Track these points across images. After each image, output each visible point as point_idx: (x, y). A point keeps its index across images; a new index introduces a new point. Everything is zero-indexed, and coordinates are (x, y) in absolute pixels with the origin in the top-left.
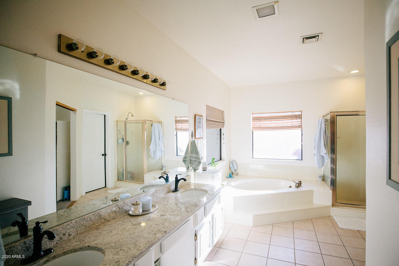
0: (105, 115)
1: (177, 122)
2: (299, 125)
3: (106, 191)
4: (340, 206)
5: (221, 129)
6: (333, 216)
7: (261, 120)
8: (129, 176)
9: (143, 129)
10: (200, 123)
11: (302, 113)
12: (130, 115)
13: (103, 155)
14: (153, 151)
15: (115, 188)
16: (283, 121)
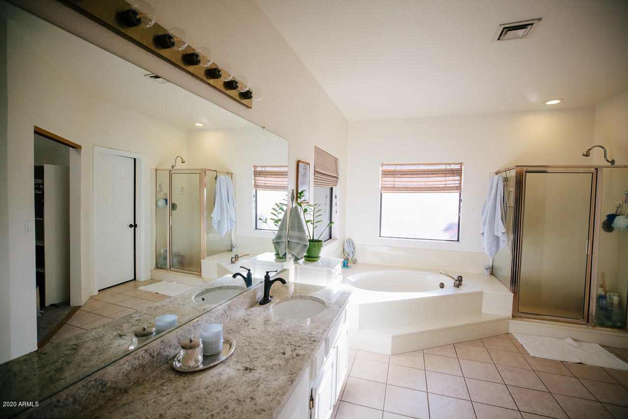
0: (135, 159)
1: (257, 174)
2: (457, 185)
3: (136, 287)
4: (523, 318)
5: (332, 189)
6: (513, 334)
7: (396, 176)
8: (175, 260)
9: (202, 185)
10: (306, 176)
11: (461, 166)
12: (179, 160)
13: (131, 226)
14: (217, 221)
15: (152, 281)
16: (430, 179)
